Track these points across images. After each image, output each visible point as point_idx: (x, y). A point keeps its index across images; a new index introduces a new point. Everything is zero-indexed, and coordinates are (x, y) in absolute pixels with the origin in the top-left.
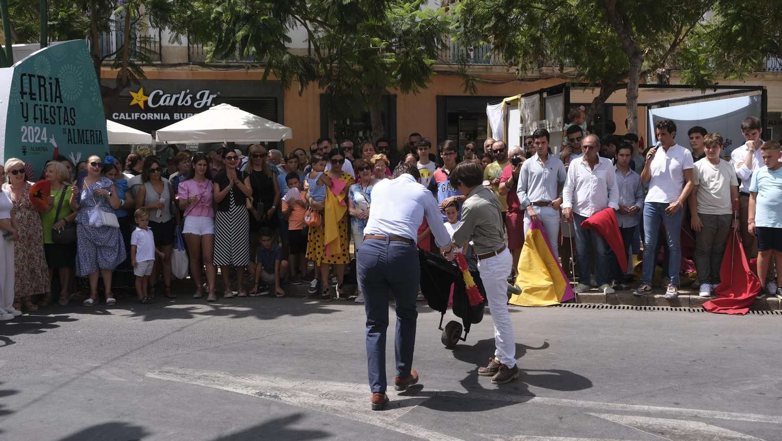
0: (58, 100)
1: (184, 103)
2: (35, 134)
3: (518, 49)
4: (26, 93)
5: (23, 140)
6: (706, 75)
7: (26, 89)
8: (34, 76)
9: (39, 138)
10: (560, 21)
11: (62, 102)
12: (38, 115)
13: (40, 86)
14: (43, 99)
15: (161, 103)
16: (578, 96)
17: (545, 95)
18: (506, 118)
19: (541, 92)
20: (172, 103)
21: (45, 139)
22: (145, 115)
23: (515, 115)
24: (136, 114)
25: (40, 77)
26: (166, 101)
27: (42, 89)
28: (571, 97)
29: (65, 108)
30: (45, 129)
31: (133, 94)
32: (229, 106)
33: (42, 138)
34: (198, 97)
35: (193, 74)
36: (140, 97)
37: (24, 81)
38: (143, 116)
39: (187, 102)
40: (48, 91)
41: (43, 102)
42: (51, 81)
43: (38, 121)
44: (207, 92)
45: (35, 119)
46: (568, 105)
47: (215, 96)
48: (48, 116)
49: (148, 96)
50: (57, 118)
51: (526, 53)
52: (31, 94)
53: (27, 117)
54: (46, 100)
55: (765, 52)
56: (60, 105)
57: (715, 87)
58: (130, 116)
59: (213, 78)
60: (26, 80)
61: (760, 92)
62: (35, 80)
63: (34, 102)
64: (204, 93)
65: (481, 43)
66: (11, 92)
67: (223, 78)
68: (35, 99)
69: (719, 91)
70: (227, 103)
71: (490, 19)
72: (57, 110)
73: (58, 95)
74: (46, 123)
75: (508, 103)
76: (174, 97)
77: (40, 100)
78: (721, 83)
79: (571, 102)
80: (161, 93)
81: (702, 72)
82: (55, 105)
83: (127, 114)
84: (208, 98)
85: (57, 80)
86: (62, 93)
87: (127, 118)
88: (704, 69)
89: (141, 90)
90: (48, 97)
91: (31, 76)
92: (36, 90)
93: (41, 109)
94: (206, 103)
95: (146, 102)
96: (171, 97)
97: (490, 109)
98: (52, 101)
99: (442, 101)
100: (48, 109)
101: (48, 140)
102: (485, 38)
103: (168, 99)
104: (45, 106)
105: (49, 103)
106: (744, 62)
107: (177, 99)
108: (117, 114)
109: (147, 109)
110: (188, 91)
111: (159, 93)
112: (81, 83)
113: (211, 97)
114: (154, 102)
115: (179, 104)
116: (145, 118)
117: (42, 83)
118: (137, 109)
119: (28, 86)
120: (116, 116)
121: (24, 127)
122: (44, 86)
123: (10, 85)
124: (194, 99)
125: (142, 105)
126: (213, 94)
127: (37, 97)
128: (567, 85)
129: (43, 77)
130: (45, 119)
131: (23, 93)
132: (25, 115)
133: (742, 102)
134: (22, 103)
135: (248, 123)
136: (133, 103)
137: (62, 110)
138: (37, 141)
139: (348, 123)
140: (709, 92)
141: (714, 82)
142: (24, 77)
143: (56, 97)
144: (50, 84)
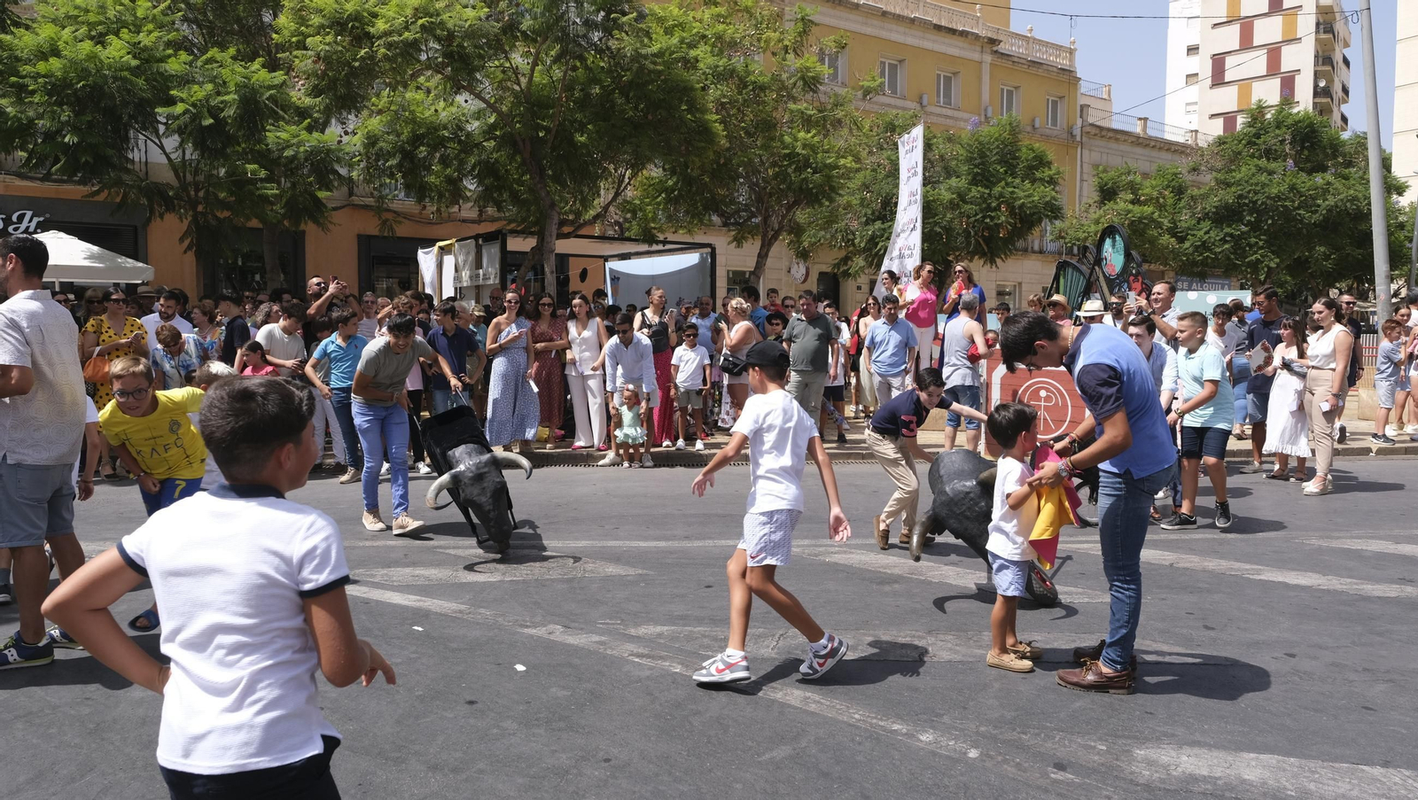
3: (432, 191)
6: (655, 228)
10: (479, 163)
16: (517, 244)
17: (480, 242)
18: (440, 266)
19: (476, 237)
23: (449, 261)
28: (508, 245)
32: (62, 235)
34: (14, 218)
35: (6, 187)
44: (29, 214)
46: (505, 253)
47: (41, 219)
51: (441, 196)
55: (707, 208)
57: (665, 242)
59: (38, 195)
61: (709, 250)
64: (24, 215)
65: (388, 181)
67: (53, 195)
69: (668, 247)
70: (60, 230)
71: (394, 156)
75: (440, 248)
78: (671, 237)
79: (508, 250)
81: (653, 225)
84: (30, 221)
88: (654, 220)
94: (28, 228)
97: (421, 254)
99: (364, 241)
102: (392, 176)
106: (693, 217)
113: (36, 220)
126: (39, 217)
128: (504, 232)
133: (691, 259)
135: (91, 257)
139: (240, 263)
140: (655, 247)
141: (661, 237)
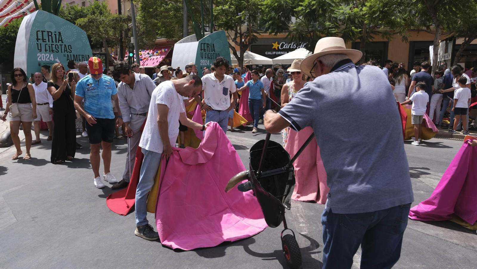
0: (213, 51)
1: (293, 47)
2: (205, 62)
4: (202, 49)
5: (201, 65)
7: (203, 48)
8: (205, 44)
9: (206, 64)
11: (215, 52)
12: (206, 56)
13: (207, 47)
14: (208, 51)
15: (284, 47)
17: (447, 41)
20: (288, 47)
21: (209, 64)
22: (278, 52)
24: (274, 52)
25: (207, 44)
26: (286, 46)
27: (208, 48)
28: (456, 42)
29: (216, 54)
30: (208, 61)
31: (273, 44)
32: (304, 48)
33: (207, 64)
36: (276, 45)
37: (202, 46)
38: (277, 53)
39: (294, 47)
40: (210, 48)
41: (208, 52)
42: (211, 45)
43: (206, 58)
45: (205, 58)
46: (454, 45)
47: (306, 44)
48: (210, 57)
49: (279, 45)
50: (213, 57)
52: (204, 50)
53: (203, 57)
54: (209, 51)
56: (214, 53)
58: (272, 53)
60: (203, 45)
62: (206, 45)
63: (205, 52)
66: (198, 49)
68: (205, 51)
72: (213, 54)
73: (213, 49)
74: (209, 59)
76: (289, 45)
77: (207, 51)
79: (456, 44)
80: (284, 43)
82: (212, 53)
83: (271, 52)
84: (303, 45)
85: (213, 44)
86: (215, 49)
87: (271, 54)
89: (277, 43)
90: (210, 50)
91: (204, 44)
92: (206, 48)
93: (207, 55)
95: (278, 47)
96: (288, 45)
97: (430, 48)
98: (211, 52)
99: (411, 44)
100: (210, 54)
101: (210, 64)
103: (287, 46)
104: (209, 53)
105: (210, 52)
107: (290, 46)
108: (267, 52)
109: (279, 50)
110: (295, 42)
111: (283, 43)
112: (222, 45)
114: (281, 47)
115: (291, 48)
116: (278, 54)
117: (208, 46)
118: (275, 50)
119: (203, 47)
120: (267, 53)
121: (201, 60)
122: (209, 47)
123: (197, 47)
124: (297, 46)
125: (277, 48)
127: (206, 50)
128: (455, 36)
129: (208, 44)
130: (209, 58)
131: (201, 49)
132: (202, 56)
134: (201, 53)
136: (273, 48)
137: (215, 54)
138: (206, 65)
142: (202, 44)
143: (213, 50)
144: (211, 46)
